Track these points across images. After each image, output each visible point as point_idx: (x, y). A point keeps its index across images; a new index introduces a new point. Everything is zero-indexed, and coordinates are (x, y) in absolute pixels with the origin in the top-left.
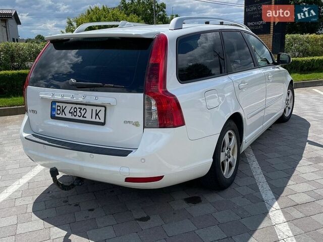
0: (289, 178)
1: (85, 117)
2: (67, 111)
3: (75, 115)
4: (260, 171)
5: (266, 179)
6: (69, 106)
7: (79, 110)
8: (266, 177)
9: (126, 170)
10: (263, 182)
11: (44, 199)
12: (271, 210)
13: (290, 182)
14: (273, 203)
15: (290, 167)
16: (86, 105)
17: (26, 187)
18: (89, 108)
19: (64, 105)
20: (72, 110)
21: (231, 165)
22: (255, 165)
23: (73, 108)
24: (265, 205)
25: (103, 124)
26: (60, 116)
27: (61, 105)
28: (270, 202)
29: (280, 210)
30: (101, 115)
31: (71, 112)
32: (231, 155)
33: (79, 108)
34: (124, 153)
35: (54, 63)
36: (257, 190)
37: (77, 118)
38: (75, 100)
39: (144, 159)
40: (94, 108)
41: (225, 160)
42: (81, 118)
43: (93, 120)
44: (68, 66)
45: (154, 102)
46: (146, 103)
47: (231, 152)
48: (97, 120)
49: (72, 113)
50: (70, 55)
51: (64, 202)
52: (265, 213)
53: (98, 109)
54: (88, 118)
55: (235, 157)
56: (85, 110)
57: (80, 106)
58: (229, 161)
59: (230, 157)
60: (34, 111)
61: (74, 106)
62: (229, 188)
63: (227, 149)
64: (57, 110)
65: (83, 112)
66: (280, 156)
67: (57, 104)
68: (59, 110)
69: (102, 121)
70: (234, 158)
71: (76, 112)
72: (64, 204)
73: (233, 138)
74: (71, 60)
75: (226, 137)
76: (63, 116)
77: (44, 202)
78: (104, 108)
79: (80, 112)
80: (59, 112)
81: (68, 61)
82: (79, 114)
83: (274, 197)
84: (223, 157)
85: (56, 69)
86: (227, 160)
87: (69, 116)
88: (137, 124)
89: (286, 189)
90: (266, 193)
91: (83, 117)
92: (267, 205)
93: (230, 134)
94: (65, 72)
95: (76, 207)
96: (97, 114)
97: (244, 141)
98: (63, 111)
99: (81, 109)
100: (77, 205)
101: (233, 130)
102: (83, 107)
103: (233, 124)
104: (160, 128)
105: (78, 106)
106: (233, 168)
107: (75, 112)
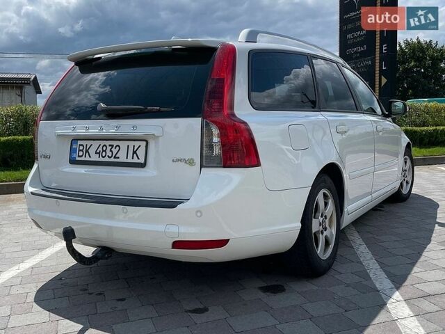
0: (414, 264)
1: (118, 158)
2: (92, 151)
3: (104, 155)
4: (370, 255)
5: (380, 265)
6: (96, 144)
7: (109, 148)
8: (380, 263)
9: (173, 229)
10: (376, 269)
11: (53, 288)
12: (389, 302)
13: (415, 269)
14: (393, 294)
15: (413, 252)
16: (120, 140)
17: (29, 273)
18: (123, 145)
19: (89, 143)
20: (100, 149)
21: (327, 243)
22: (362, 250)
23: (101, 147)
24: (381, 295)
25: (143, 165)
26: (83, 158)
27: (84, 143)
28: (387, 292)
29: (404, 303)
30: (141, 153)
31: (98, 151)
32: (327, 226)
33: (110, 145)
34: (171, 204)
35: (73, 97)
36: (367, 278)
37: (107, 159)
38: (104, 133)
39: (200, 212)
40: (131, 144)
41: (318, 231)
42: (112, 160)
43: (130, 160)
44: (92, 98)
45: (215, 131)
46: (206, 133)
47: (327, 221)
48: (136, 160)
49: (99, 153)
50: (93, 86)
51: (81, 290)
52: (381, 305)
53: (137, 144)
54: (122, 159)
55: (334, 231)
56: (118, 148)
57: (111, 143)
58: (324, 235)
59: (326, 229)
60: (46, 157)
61: (103, 143)
62: (325, 276)
63: (322, 217)
64: (79, 150)
65: (115, 151)
66: (399, 239)
67: (80, 142)
68: (82, 150)
69: (142, 161)
70: (332, 232)
71: (105, 151)
72: (81, 293)
73: (330, 202)
74: (96, 91)
75: (320, 197)
76: (87, 158)
77: (53, 289)
78: (145, 143)
79: (111, 151)
80: (81, 153)
81: (93, 93)
82: (109, 154)
83: (393, 286)
84: (315, 226)
85: (76, 103)
86: (322, 233)
87: (95, 158)
88: (190, 162)
89: (410, 277)
90: (381, 281)
91: (115, 157)
92: (383, 296)
93: (325, 195)
94: (89, 104)
95: (99, 297)
96: (135, 152)
97: (345, 210)
98: (87, 151)
99: (112, 146)
100: (100, 294)
101: (329, 189)
102: (115, 143)
103: (329, 180)
104: (224, 167)
105: (108, 143)
106: (331, 246)
107: (103, 151)
